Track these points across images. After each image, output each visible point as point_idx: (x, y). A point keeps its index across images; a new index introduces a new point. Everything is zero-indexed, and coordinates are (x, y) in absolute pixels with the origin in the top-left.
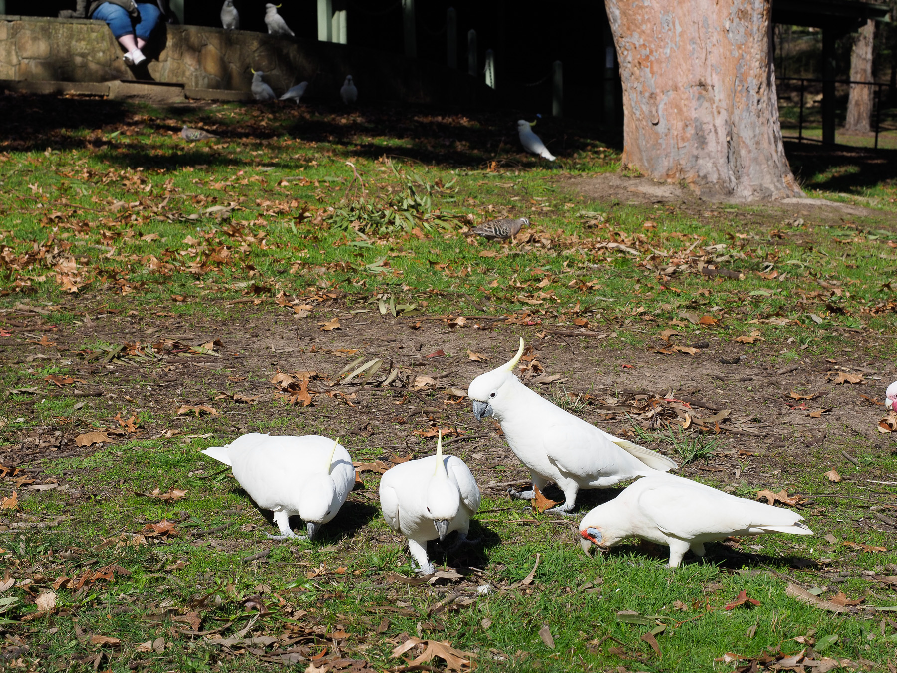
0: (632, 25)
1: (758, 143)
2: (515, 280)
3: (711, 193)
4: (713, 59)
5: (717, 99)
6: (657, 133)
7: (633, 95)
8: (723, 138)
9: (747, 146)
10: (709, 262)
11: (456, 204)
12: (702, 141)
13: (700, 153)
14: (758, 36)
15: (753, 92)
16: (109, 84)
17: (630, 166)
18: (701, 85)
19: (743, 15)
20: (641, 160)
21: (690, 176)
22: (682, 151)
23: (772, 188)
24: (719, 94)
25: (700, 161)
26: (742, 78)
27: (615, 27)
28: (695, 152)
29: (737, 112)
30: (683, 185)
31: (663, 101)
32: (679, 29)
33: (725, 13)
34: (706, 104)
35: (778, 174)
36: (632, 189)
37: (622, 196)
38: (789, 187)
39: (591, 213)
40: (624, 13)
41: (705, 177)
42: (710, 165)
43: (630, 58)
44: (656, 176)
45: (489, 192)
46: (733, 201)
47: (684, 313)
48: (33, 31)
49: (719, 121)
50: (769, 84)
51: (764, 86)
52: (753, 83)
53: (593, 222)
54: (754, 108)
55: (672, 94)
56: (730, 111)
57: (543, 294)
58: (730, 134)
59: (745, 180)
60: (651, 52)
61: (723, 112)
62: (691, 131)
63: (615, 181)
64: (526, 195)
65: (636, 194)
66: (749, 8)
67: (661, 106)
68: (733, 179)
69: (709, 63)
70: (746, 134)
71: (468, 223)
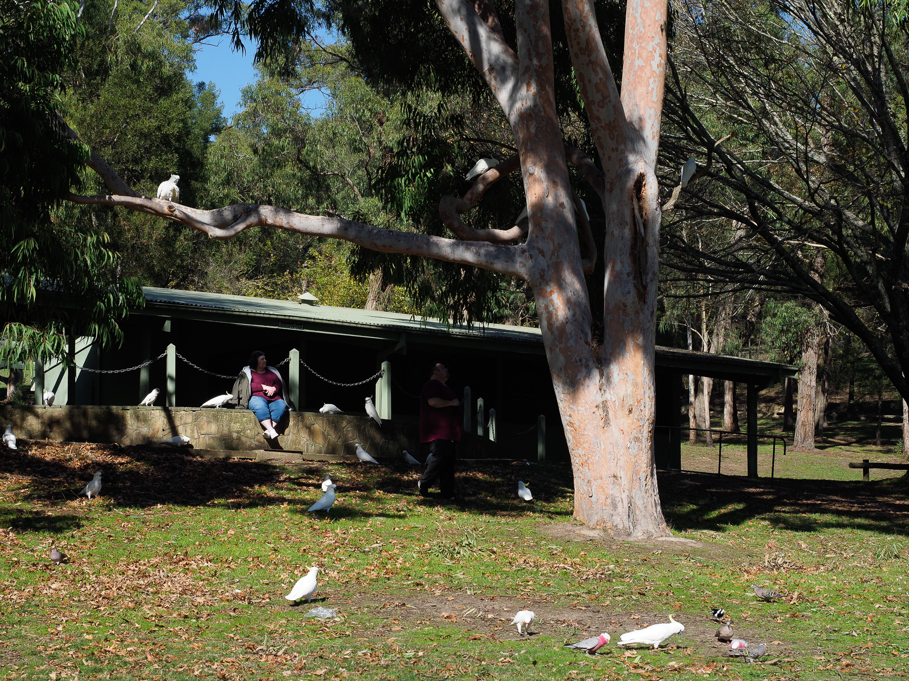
0: (578, 444)
1: (645, 507)
2: (519, 581)
3: (619, 535)
4: (621, 463)
5: (623, 484)
6: (591, 502)
7: (579, 481)
8: (626, 505)
9: (640, 509)
10: (602, 574)
11: (486, 541)
12: (615, 506)
13: (614, 513)
14: (645, 450)
15: (643, 480)
16: (256, 451)
17: (578, 518)
18: (614, 476)
19: (637, 439)
20: (583, 515)
21: (609, 525)
22: (605, 511)
23: (653, 531)
24: (624, 482)
25: (614, 517)
26: (636, 473)
27: (569, 444)
28: (611, 513)
29: (634, 491)
30: (605, 530)
31: (594, 484)
32: (603, 447)
33: (627, 438)
34: (617, 487)
35: (657, 523)
36: (577, 532)
37: (572, 535)
38: (664, 530)
39: (554, 547)
40: (574, 438)
41: (616, 526)
42: (619, 519)
43: (577, 461)
44: (591, 524)
45: (502, 534)
46: (631, 539)
47: (584, 595)
48: (208, 417)
49: (624, 496)
50: (652, 475)
51: (649, 476)
52: (643, 476)
53: (555, 552)
54: (643, 489)
55: (599, 481)
56: (630, 491)
57: (530, 587)
58: (630, 503)
59: (638, 527)
60: (588, 458)
61: (626, 491)
62: (609, 501)
63: (569, 527)
64: (521, 535)
65: (579, 535)
66: (640, 436)
67: (594, 487)
68: (631, 527)
69: (618, 465)
70: (639, 502)
71: (494, 553)
